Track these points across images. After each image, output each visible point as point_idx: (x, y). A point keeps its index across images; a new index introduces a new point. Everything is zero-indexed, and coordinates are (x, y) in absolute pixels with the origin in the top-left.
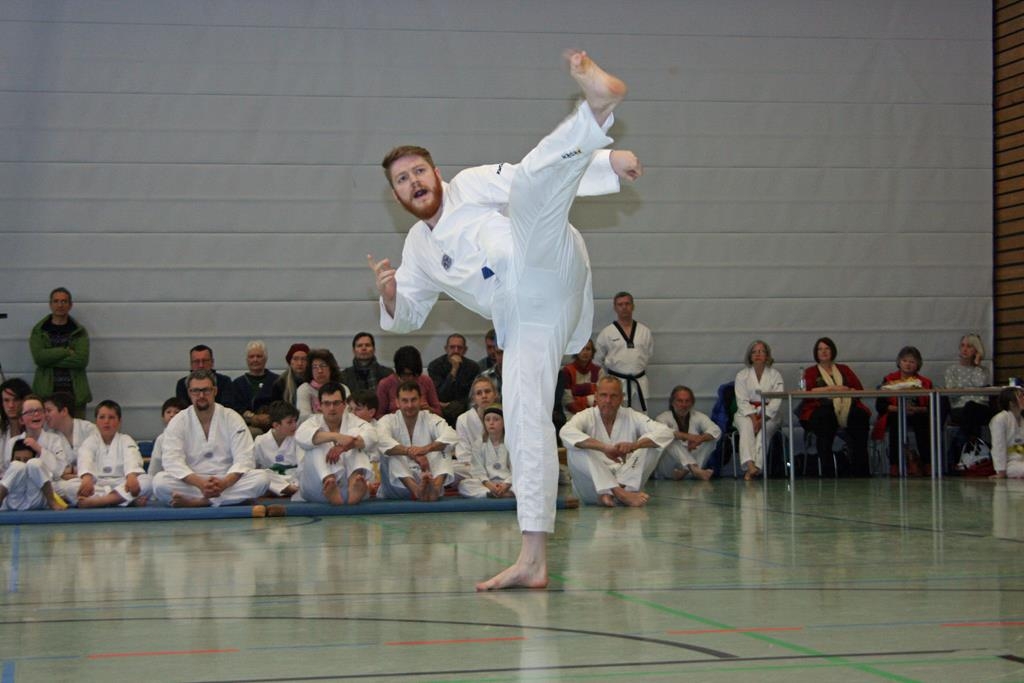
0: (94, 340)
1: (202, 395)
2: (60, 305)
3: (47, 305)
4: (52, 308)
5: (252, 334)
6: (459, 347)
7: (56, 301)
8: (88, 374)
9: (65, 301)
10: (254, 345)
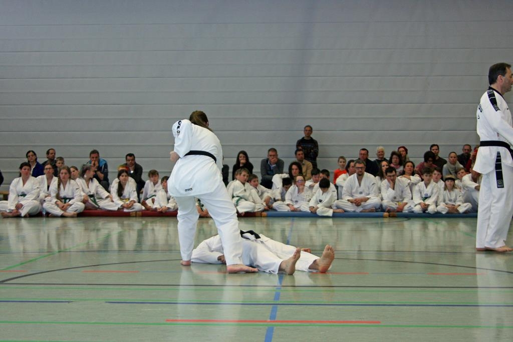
0: (320, 145)
1: (360, 170)
2: (308, 132)
3: (303, 132)
4: (305, 133)
5: (379, 144)
6: (468, 150)
7: (306, 130)
8: (317, 159)
9: (309, 130)
10: (380, 148)
